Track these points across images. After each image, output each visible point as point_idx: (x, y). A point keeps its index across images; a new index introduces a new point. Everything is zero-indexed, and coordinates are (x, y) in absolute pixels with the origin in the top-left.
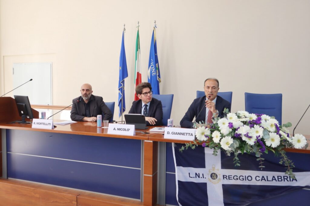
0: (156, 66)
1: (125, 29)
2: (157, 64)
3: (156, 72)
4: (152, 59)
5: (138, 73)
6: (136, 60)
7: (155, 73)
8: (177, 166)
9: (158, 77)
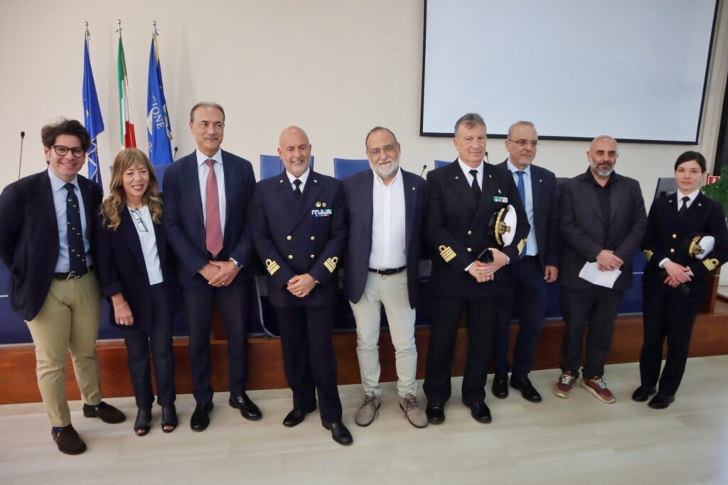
0: (162, 110)
1: (88, 33)
2: (164, 106)
3: (164, 121)
4: (154, 97)
5: (127, 123)
6: (121, 97)
7: (163, 123)
9: (168, 130)
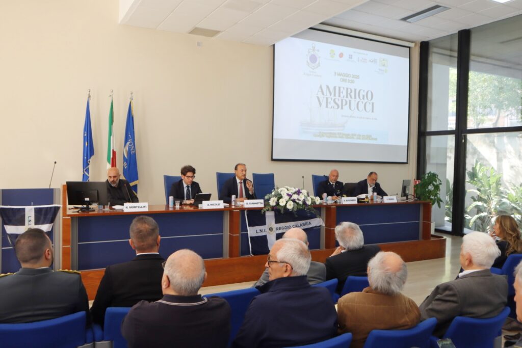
1: (90, 96)
4: (130, 136)
5: (113, 150)
8: (249, 226)
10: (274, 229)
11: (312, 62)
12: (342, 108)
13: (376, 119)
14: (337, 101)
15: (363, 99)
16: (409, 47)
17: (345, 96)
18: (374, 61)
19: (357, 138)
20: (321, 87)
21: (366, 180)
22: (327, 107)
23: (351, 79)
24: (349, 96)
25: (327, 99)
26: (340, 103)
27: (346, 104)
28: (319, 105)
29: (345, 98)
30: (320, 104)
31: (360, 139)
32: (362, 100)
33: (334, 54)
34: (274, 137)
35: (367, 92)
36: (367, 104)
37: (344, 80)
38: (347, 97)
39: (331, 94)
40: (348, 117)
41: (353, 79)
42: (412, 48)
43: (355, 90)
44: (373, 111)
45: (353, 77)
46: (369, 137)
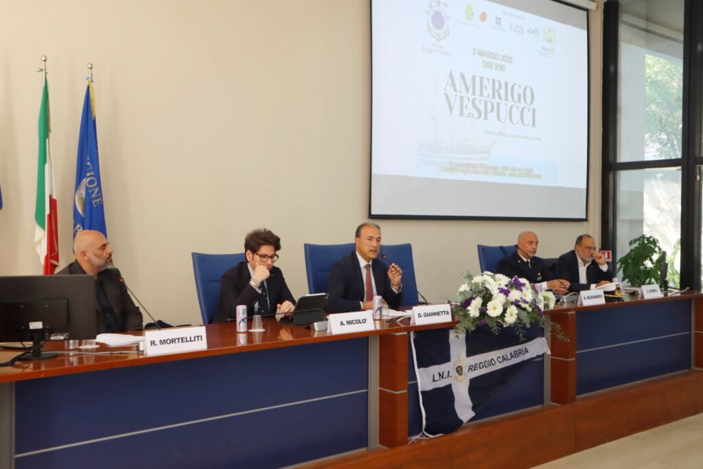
5: (50, 196)
8: (419, 367)
10: (465, 370)
11: (436, 28)
12: (486, 118)
13: (539, 140)
14: (477, 102)
15: (519, 101)
16: (587, 10)
17: (491, 96)
18: (535, 32)
19: (511, 175)
20: (451, 76)
21: (573, 253)
22: (462, 114)
23: (499, 62)
24: (496, 96)
25: (462, 98)
26: (482, 108)
27: (492, 111)
28: (448, 110)
29: (490, 99)
30: (451, 109)
31: (514, 175)
32: (518, 104)
33: (472, 14)
34: (373, 172)
35: (525, 89)
36: (526, 111)
37: (488, 65)
38: (494, 97)
39: (467, 90)
40: (495, 134)
41: (503, 63)
42: (591, 10)
43: (506, 83)
44: (534, 125)
45: (502, 60)
46: (528, 173)
